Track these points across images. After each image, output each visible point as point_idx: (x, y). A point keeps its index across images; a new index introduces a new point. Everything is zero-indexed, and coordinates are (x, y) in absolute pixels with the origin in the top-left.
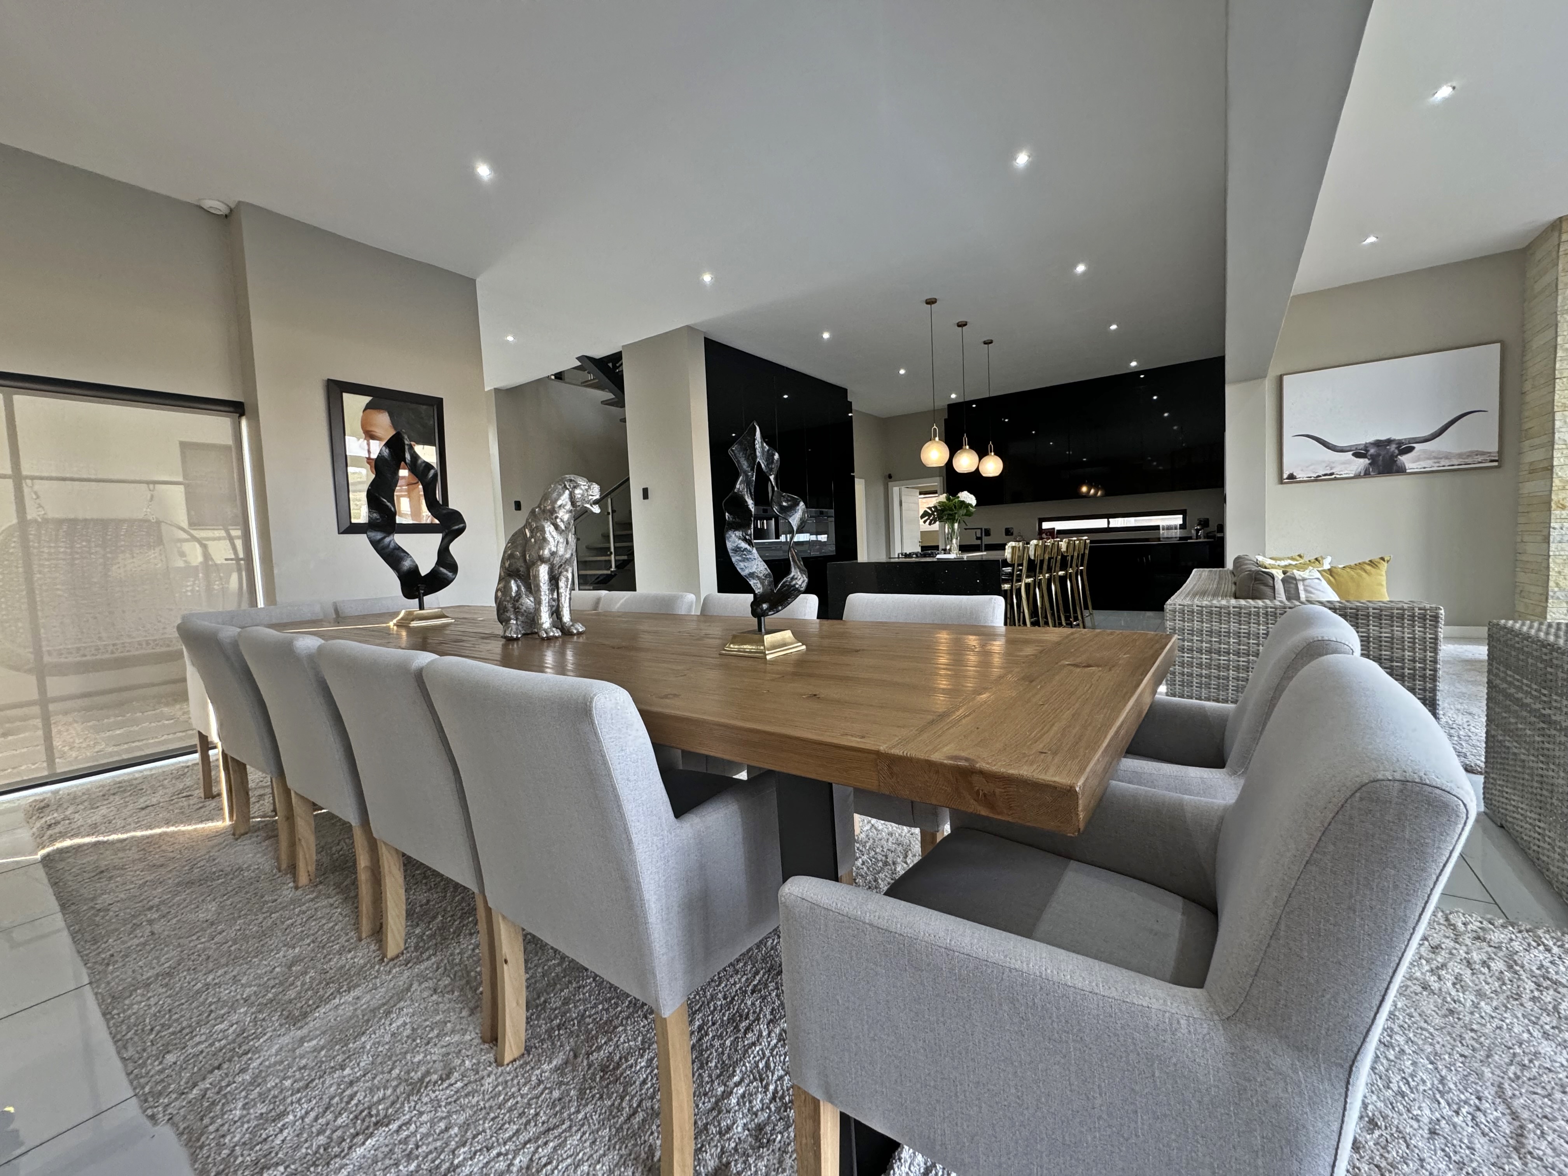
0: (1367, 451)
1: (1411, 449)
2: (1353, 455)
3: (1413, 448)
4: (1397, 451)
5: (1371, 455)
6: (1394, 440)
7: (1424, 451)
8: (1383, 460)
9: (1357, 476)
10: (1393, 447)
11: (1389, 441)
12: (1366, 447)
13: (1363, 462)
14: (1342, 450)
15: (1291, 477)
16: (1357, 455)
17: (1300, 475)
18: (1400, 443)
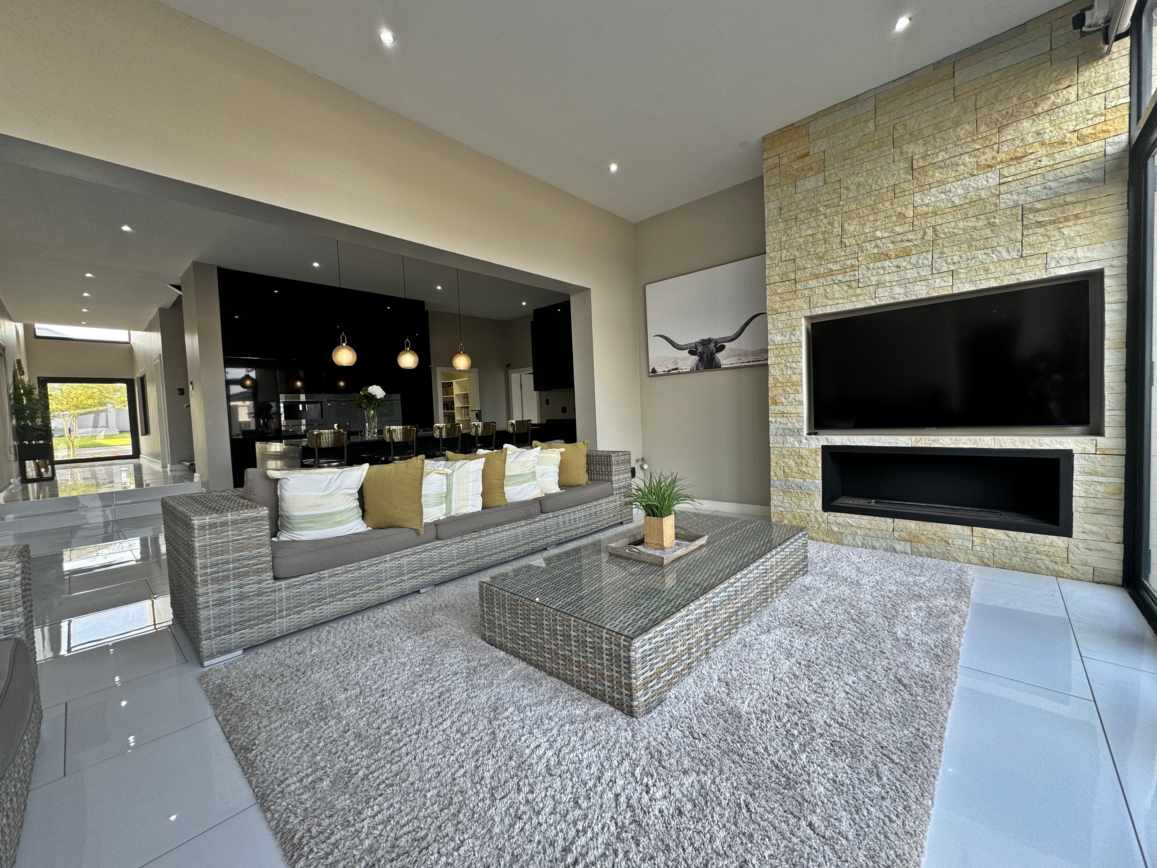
0: (697, 349)
1: (722, 348)
2: (689, 352)
3: (724, 346)
4: (714, 349)
5: (699, 353)
6: (712, 340)
7: (731, 349)
8: (707, 358)
9: (692, 371)
10: (712, 345)
11: (710, 340)
12: (696, 345)
13: (695, 358)
14: (680, 348)
15: (654, 371)
16: (692, 353)
17: (660, 370)
18: (716, 342)
